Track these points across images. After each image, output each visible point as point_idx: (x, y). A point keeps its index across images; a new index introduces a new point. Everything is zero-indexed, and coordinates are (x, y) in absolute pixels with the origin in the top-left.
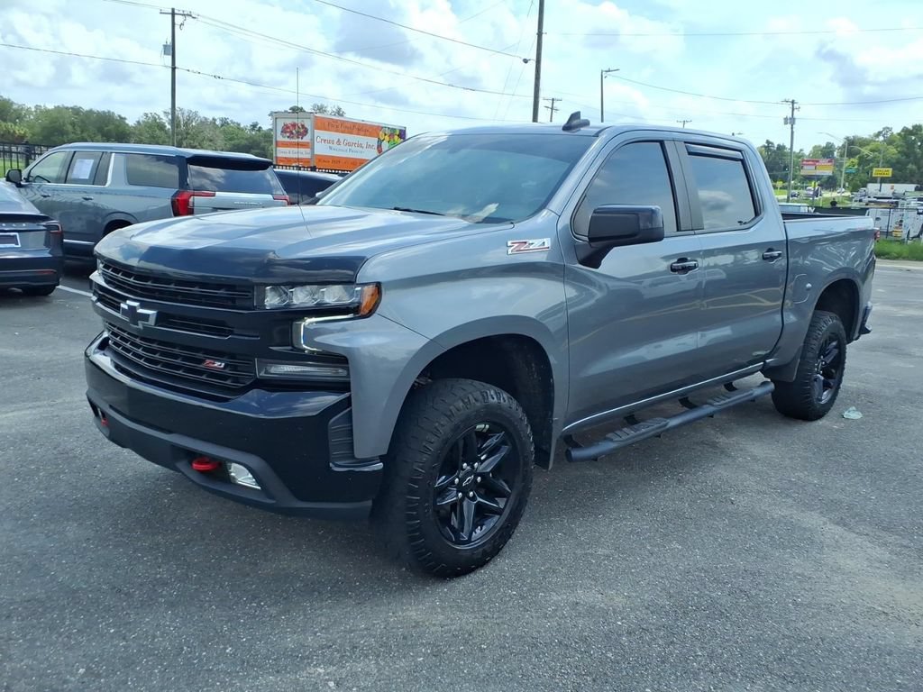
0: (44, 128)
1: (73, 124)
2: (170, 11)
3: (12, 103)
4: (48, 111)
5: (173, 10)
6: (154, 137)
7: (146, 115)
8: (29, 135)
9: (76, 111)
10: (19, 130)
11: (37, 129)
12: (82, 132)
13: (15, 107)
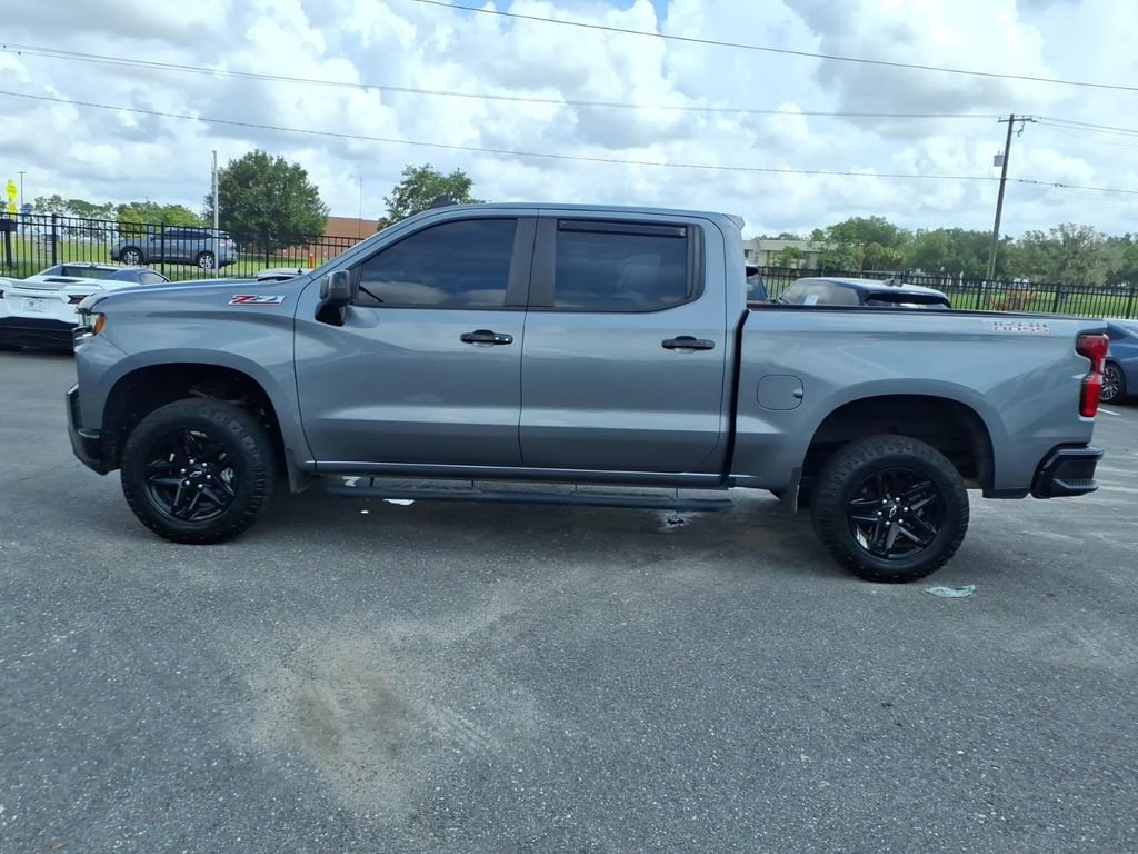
0: (920, 251)
1: (950, 247)
2: (1008, 118)
3: (896, 228)
4: (929, 234)
5: (1012, 116)
6: (1033, 258)
7: (1028, 233)
8: (905, 259)
9: (956, 233)
10: (896, 254)
11: (913, 254)
12: (957, 254)
13: (897, 232)
